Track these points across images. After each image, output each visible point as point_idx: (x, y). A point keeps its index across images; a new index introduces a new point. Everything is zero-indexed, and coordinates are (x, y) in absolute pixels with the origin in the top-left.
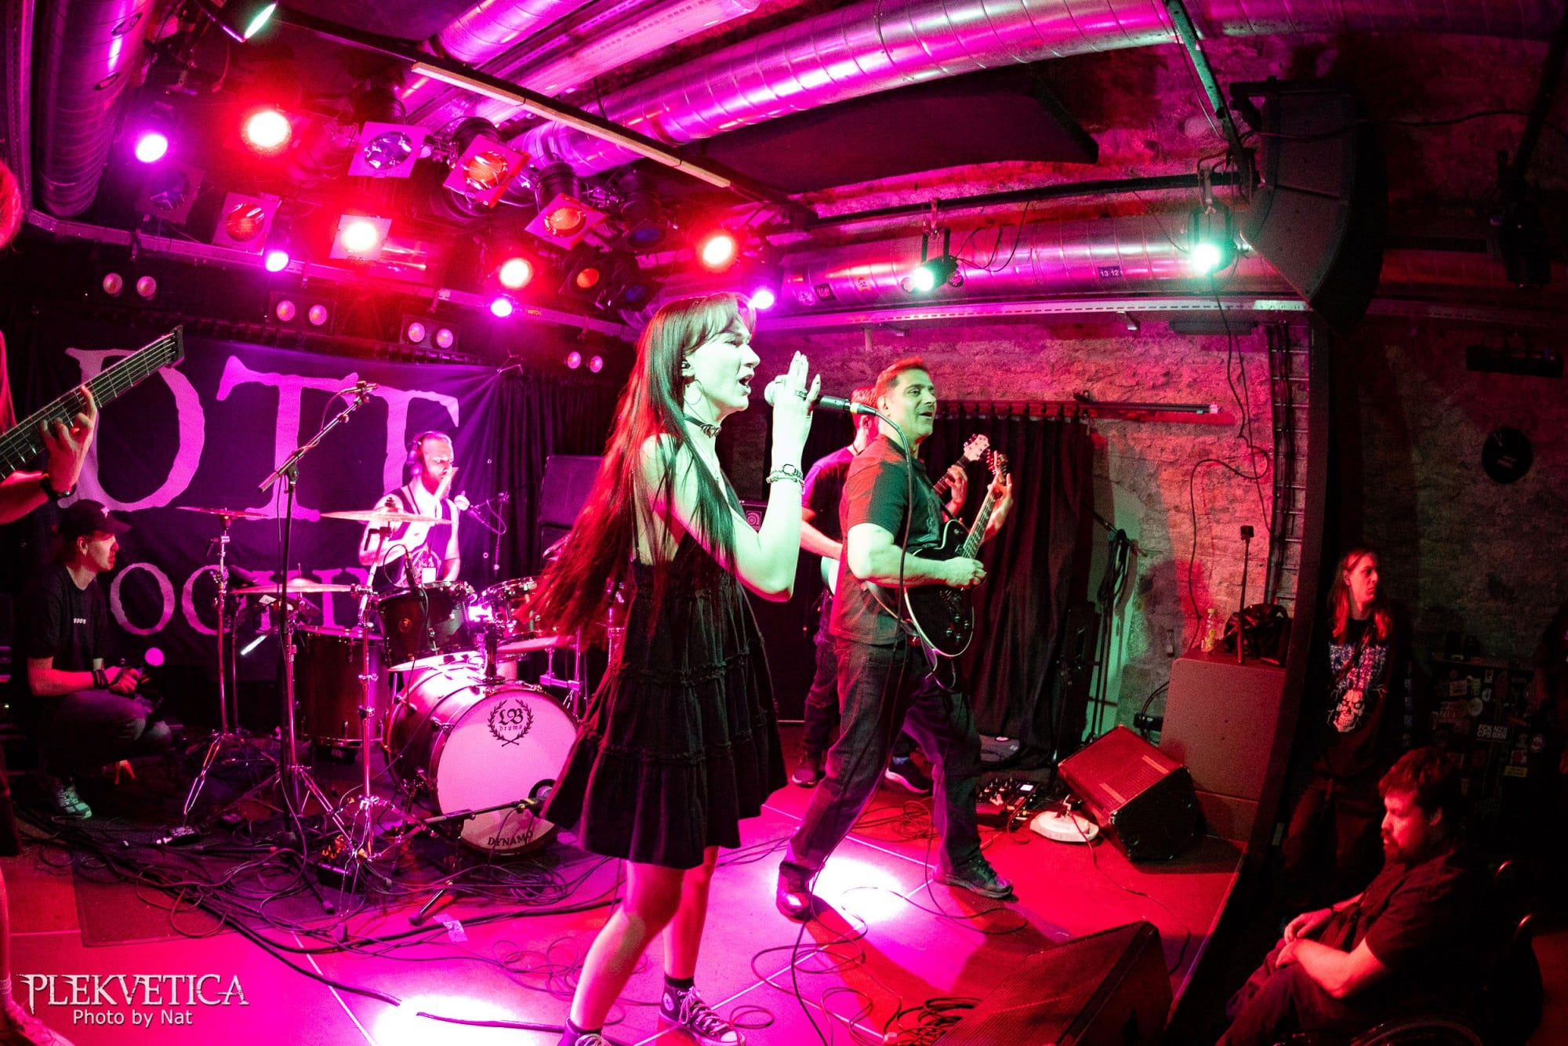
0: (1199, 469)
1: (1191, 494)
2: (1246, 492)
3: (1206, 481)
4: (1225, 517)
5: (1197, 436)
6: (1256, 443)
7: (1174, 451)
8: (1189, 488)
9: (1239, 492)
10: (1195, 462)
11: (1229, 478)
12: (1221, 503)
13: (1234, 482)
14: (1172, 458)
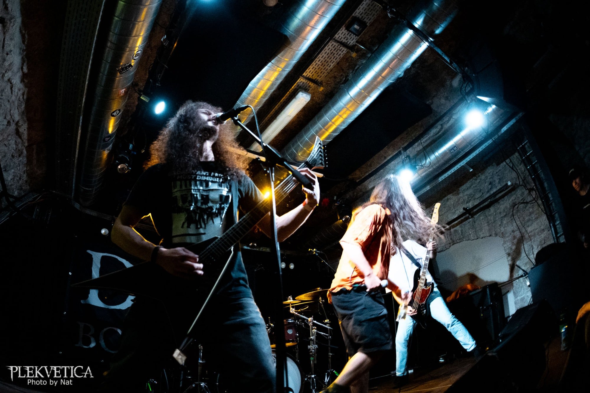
0: (514, 211)
1: (516, 223)
2: (533, 208)
3: (519, 214)
4: (530, 223)
5: (509, 200)
6: (529, 187)
7: (504, 210)
8: (514, 221)
9: (531, 210)
10: (512, 210)
11: (526, 207)
12: (527, 218)
13: (527, 208)
14: (505, 214)
